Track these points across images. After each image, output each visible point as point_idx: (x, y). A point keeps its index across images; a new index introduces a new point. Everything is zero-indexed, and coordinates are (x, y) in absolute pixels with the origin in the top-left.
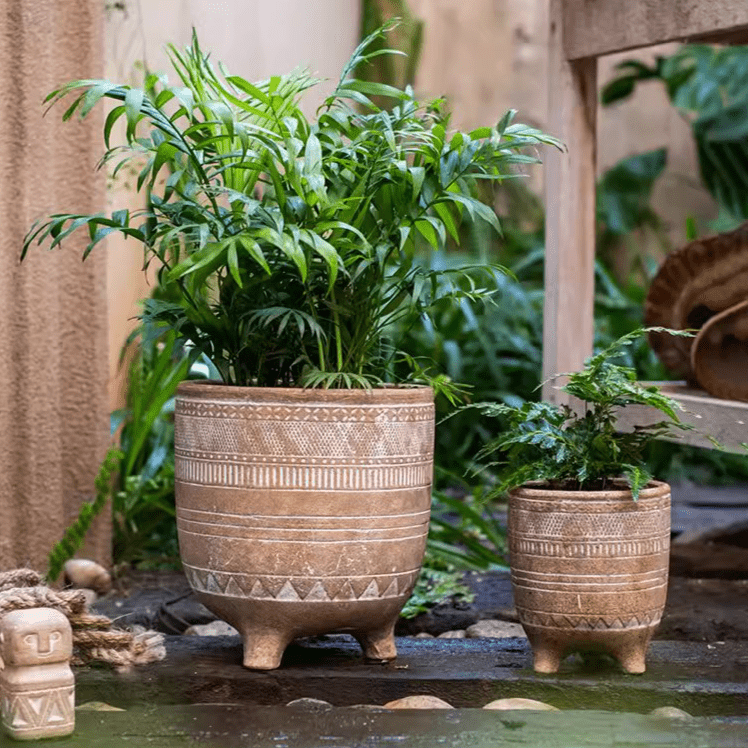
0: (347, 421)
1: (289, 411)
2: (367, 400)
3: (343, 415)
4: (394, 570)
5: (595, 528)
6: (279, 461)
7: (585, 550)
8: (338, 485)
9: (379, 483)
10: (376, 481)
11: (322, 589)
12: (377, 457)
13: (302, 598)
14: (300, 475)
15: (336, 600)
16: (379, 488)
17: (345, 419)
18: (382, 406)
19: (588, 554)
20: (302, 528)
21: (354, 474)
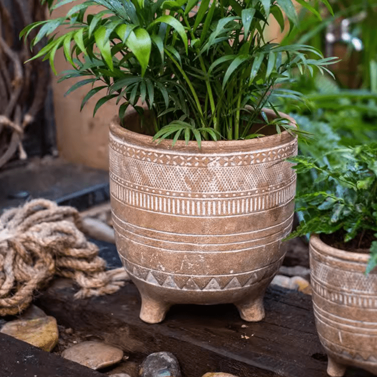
0: (184, 166)
1: (145, 154)
2: (201, 150)
3: (181, 161)
4: (232, 272)
5: (349, 282)
6: (139, 189)
7: (343, 298)
8: (178, 212)
9: (212, 212)
10: (209, 210)
11: (172, 281)
12: (210, 193)
13: (161, 285)
14: (152, 201)
15: (185, 289)
16: (212, 215)
17: (182, 164)
18: (215, 155)
19: (345, 302)
20: (155, 238)
21: (191, 205)
